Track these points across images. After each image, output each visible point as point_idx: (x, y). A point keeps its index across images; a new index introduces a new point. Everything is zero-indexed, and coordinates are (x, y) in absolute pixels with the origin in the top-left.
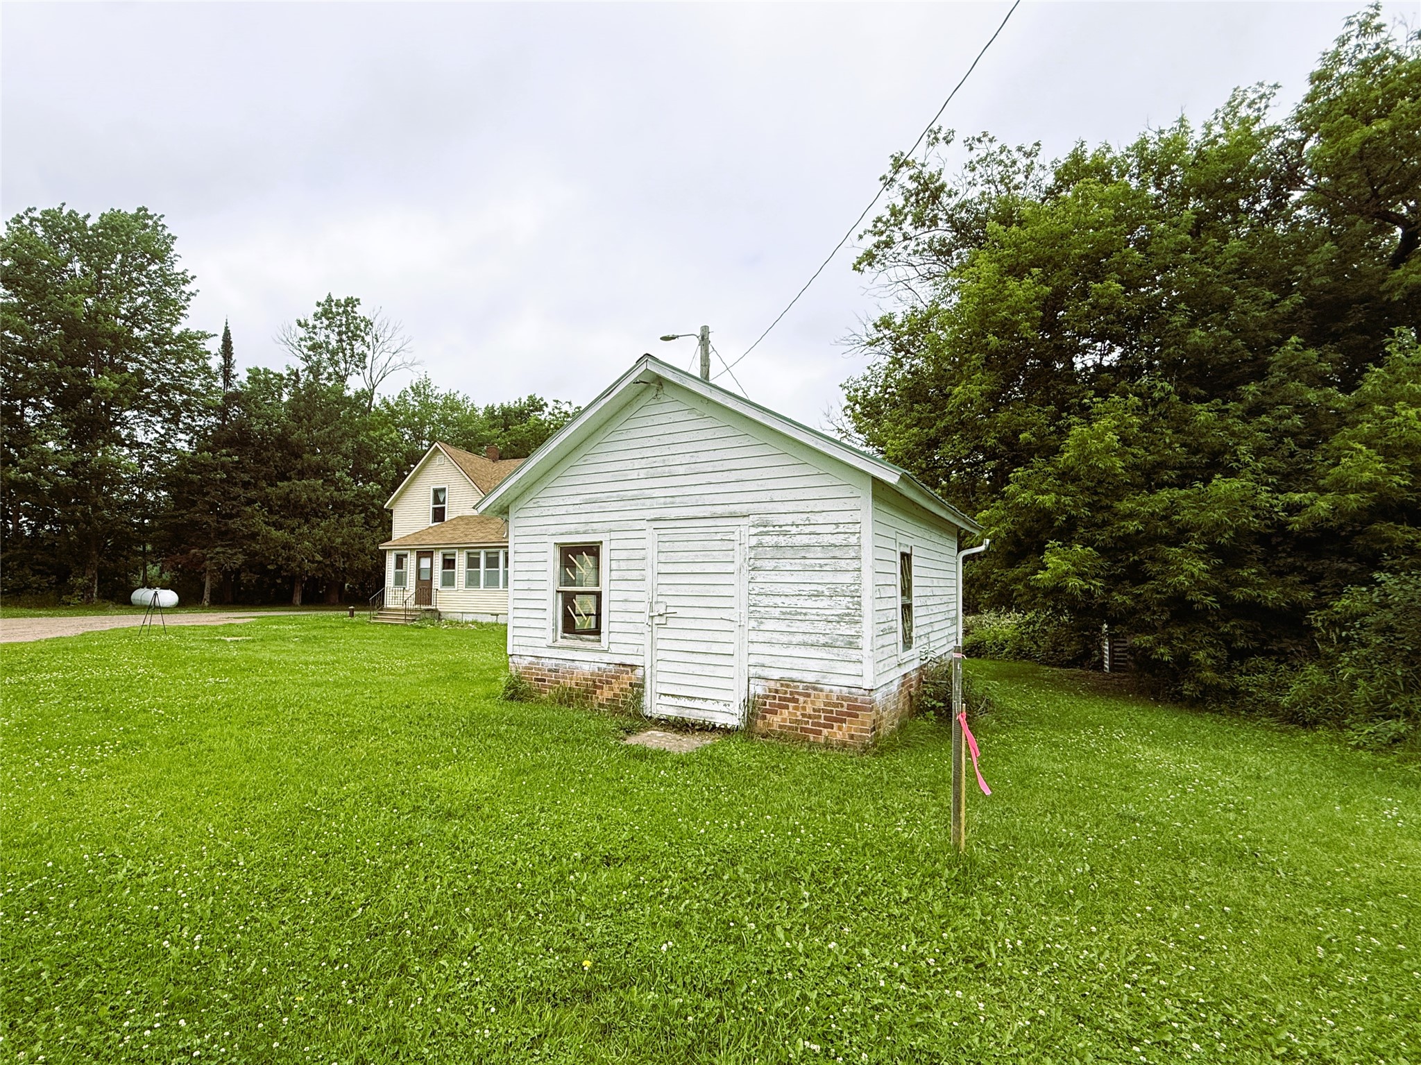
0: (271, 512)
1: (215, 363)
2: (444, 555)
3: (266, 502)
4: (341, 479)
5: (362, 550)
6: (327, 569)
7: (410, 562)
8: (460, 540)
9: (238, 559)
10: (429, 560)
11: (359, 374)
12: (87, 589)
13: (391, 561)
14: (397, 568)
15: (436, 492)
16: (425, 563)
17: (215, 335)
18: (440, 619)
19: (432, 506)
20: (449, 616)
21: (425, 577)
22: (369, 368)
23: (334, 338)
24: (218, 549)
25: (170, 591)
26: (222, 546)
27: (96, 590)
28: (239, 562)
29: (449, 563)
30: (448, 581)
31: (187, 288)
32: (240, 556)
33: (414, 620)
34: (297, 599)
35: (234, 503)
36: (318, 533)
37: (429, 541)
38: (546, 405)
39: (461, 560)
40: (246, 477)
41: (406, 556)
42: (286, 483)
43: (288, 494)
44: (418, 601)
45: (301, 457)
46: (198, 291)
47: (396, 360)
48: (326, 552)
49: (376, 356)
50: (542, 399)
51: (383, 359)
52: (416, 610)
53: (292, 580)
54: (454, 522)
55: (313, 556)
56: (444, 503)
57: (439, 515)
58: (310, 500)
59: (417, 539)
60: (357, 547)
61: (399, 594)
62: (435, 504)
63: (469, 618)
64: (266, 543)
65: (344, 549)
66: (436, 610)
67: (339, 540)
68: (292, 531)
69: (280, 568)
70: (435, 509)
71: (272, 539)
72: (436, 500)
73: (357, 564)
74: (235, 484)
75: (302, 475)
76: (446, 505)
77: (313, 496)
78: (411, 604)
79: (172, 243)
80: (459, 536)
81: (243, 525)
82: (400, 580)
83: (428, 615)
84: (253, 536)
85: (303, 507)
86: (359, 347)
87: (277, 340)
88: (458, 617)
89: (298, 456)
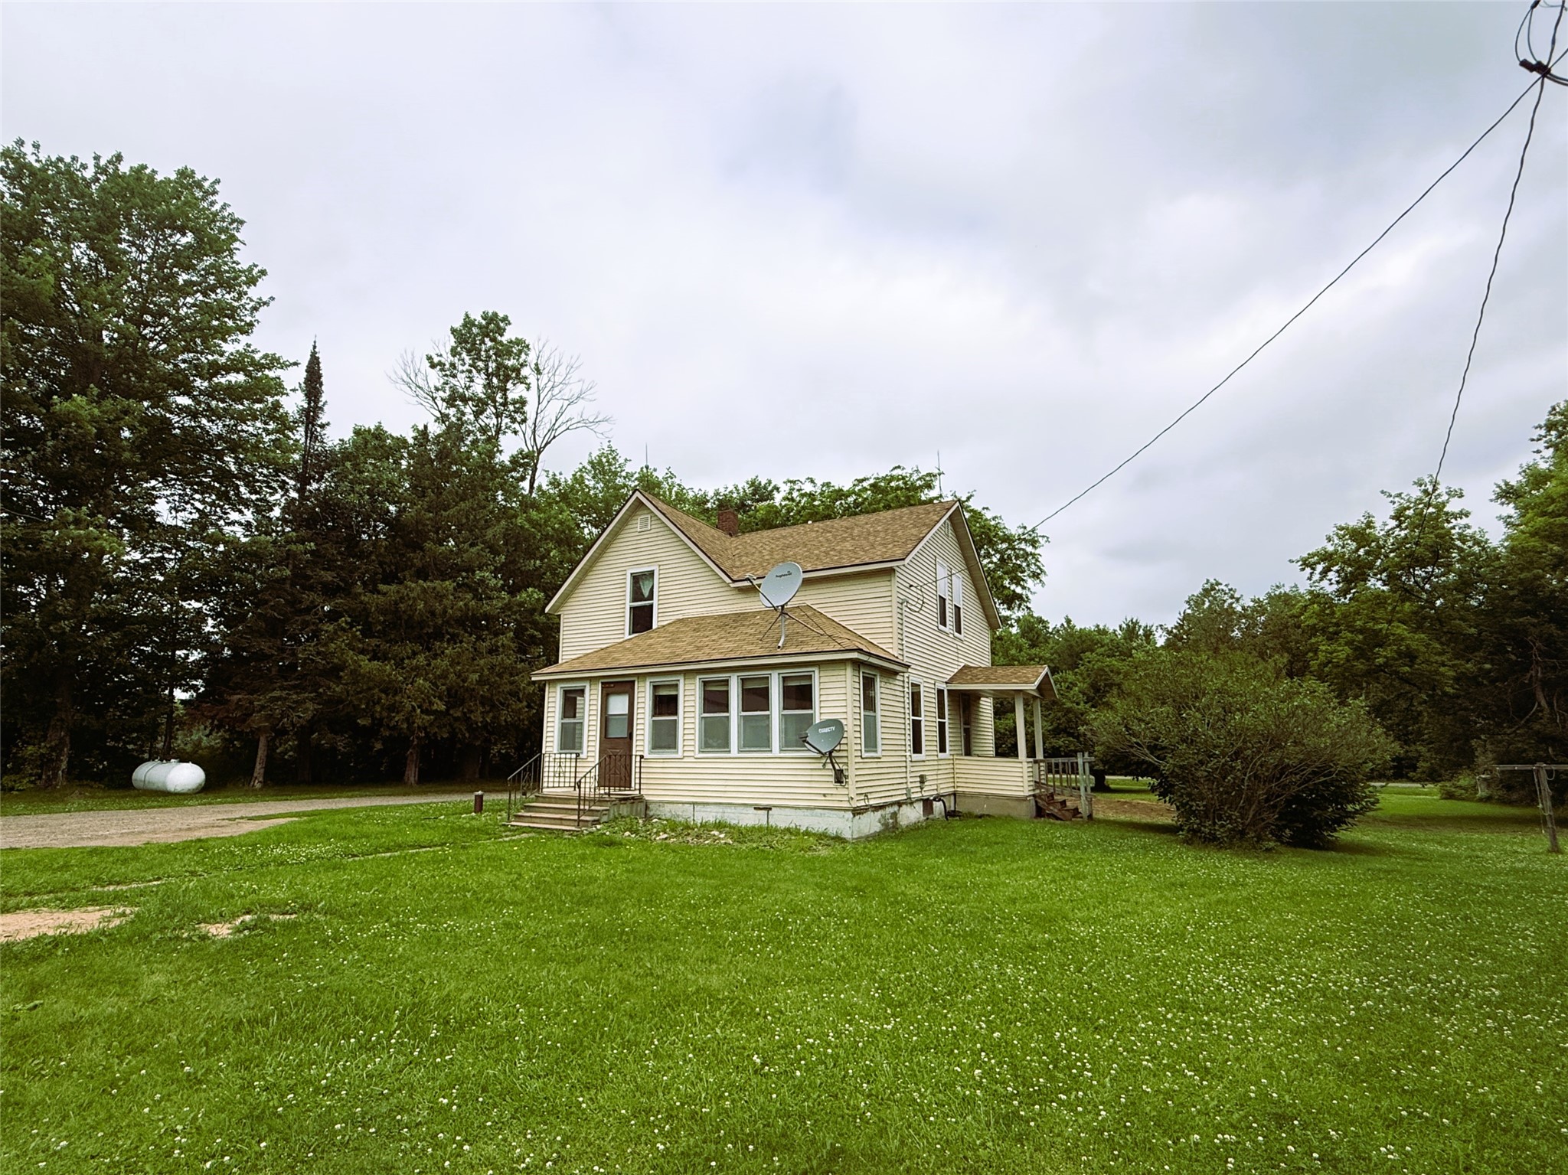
0: (367, 632)
1: (293, 403)
2: (655, 688)
3: (361, 617)
4: (482, 581)
5: (514, 694)
6: (457, 725)
7: (591, 703)
8: (688, 657)
9: (307, 709)
10: (625, 699)
11: (515, 432)
12: (46, 763)
13: (553, 703)
14: (565, 715)
15: (637, 579)
16: (618, 705)
17: (296, 364)
18: (648, 818)
19: (628, 604)
20: (667, 812)
21: (617, 731)
22: (530, 422)
23: (480, 381)
24: (277, 693)
25: (190, 764)
26: (282, 688)
27: (64, 766)
28: (309, 715)
29: (666, 704)
30: (665, 739)
31: (254, 292)
32: (310, 706)
33: (597, 822)
34: (412, 774)
35: (308, 618)
36: (442, 664)
37: (626, 661)
38: (777, 489)
39: (690, 697)
40: (328, 576)
41: (582, 692)
42: (394, 587)
43: (396, 603)
44: (604, 780)
45: (422, 549)
46: (272, 299)
47: (572, 412)
48: (454, 697)
49: (542, 407)
50: (770, 482)
51: (551, 411)
52: (601, 801)
53: (399, 742)
54: (671, 629)
55: (431, 703)
56: (651, 597)
57: (642, 619)
58: (433, 613)
59: (602, 659)
60: (508, 688)
61: (568, 766)
62: (634, 600)
63: (709, 816)
64: (355, 682)
65: (484, 690)
66: (640, 799)
67: (475, 677)
68: (399, 664)
69: (378, 723)
70: (633, 609)
71: (364, 676)
72: (637, 595)
73: (505, 716)
74: (311, 588)
75: (422, 574)
76: (655, 602)
77: (438, 608)
78: (590, 787)
79: (238, 230)
80: (686, 649)
81: (319, 653)
82: (571, 739)
83: (625, 809)
84: (334, 672)
85: (422, 624)
86: (515, 392)
87: (394, 377)
88: (684, 813)
89: (417, 547)
